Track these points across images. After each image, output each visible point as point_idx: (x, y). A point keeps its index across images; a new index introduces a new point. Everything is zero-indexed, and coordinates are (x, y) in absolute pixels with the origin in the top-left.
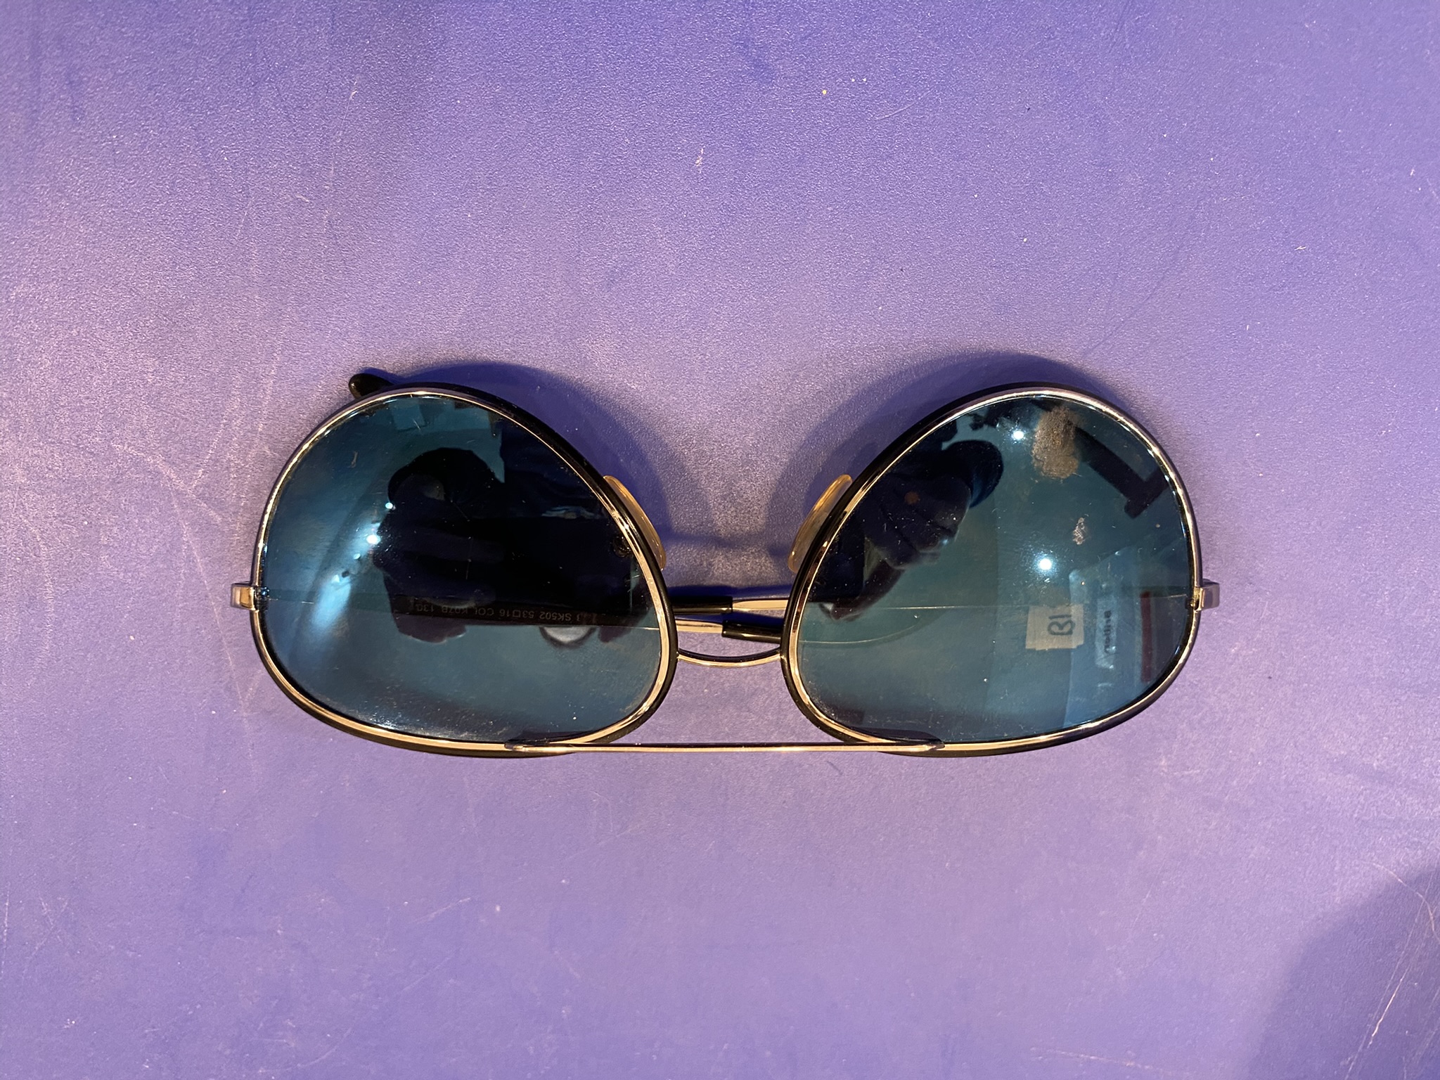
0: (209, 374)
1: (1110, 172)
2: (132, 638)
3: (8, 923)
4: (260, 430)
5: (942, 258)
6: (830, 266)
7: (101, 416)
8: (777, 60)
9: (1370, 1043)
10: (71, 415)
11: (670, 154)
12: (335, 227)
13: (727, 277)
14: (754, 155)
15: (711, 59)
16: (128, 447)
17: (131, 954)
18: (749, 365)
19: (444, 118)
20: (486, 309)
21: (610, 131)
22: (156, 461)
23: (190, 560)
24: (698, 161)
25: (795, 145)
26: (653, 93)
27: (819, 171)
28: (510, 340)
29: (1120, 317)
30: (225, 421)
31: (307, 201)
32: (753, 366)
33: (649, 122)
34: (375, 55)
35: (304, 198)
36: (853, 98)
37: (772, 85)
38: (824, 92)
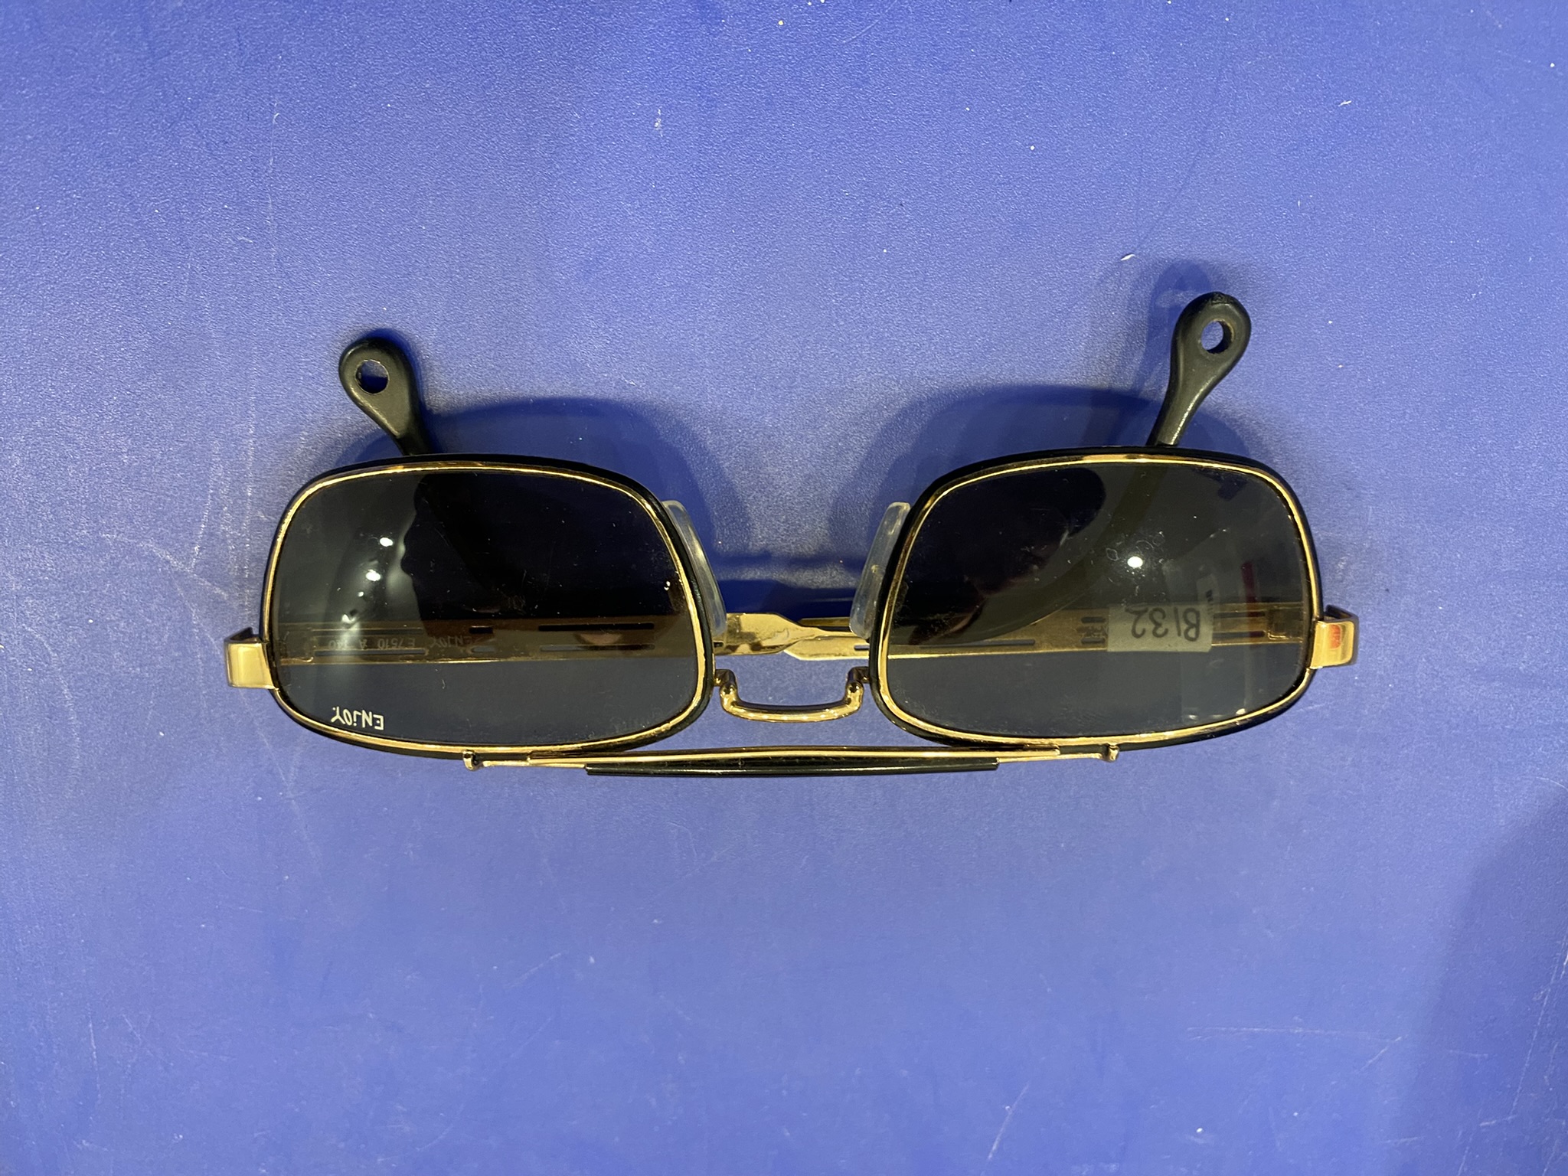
0: (185, 444)
1: (1114, 55)
2: (162, 734)
3: (95, 1045)
4: (249, 494)
5: (942, 183)
6: (822, 214)
7: (84, 507)
9: (1563, 972)
10: (53, 510)
11: (625, 121)
12: (285, 264)
13: (711, 245)
14: (716, 107)
15: (651, 9)
16: (118, 535)
17: (224, 1059)
18: (753, 338)
21: (556, 109)
22: (149, 545)
23: (204, 642)
24: (657, 124)
25: (759, 87)
27: (790, 111)
28: (492, 354)
29: (1152, 216)
30: (212, 491)
31: (251, 241)
32: (758, 339)
33: (597, 91)
34: (290, 70)
36: (814, 23)
37: (722, 27)
38: (781, 23)
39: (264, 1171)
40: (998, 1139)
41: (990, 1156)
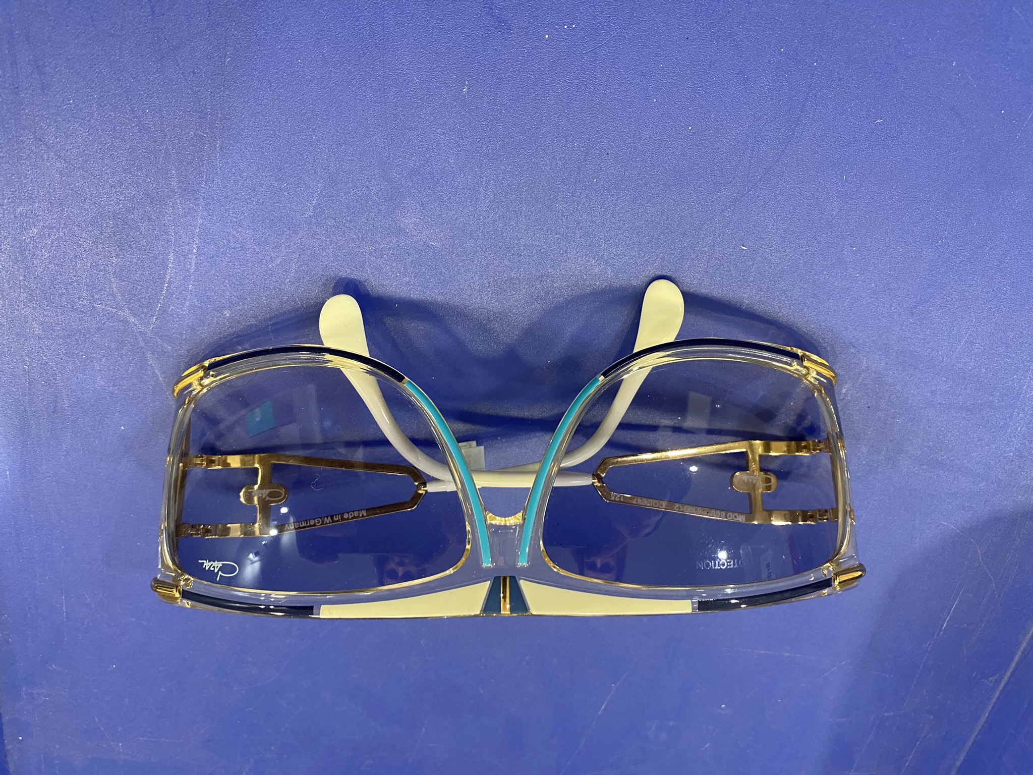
0: (152, 255)
1: (746, 78)
2: (122, 428)
3: (66, 609)
4: (190, 288)
5: (634, 144)
8: (513, 17)
9: (942, 633)
10: (66, 288)
11: (445, 86)
12: (225, 151)
14: (502, 83)
16: (105, 306)
22: (125, 313)
23: (154, 375)
24: (465, 90)
26: (430, 45)
28: (349, 218)
29: (757, 176)
30: (167, 285)
31: (205, 135)
34: (239, 33)
36: (567, 39)
37: (511, 34)
38: (547, 36)
39: (164, 690)
40: (605, 702)
41: (600, 712)
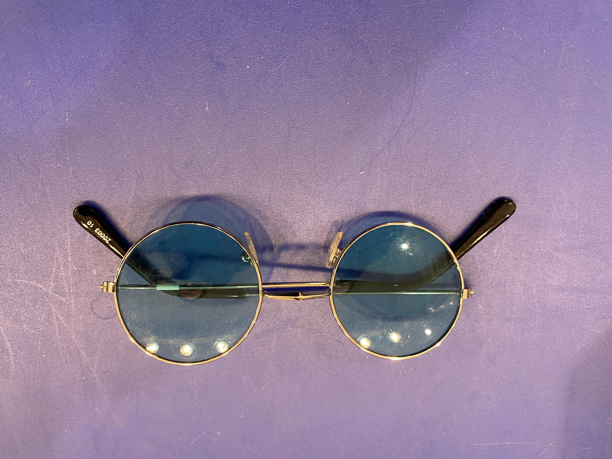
8: (225, 60)
19: (104, 120)
20: (142, 190)
26: (181, 87)
35: (61, 165)
